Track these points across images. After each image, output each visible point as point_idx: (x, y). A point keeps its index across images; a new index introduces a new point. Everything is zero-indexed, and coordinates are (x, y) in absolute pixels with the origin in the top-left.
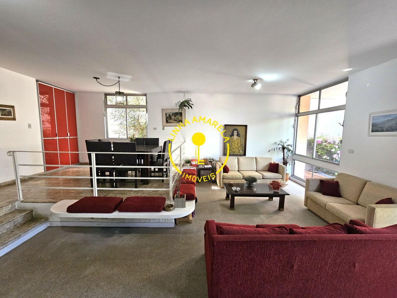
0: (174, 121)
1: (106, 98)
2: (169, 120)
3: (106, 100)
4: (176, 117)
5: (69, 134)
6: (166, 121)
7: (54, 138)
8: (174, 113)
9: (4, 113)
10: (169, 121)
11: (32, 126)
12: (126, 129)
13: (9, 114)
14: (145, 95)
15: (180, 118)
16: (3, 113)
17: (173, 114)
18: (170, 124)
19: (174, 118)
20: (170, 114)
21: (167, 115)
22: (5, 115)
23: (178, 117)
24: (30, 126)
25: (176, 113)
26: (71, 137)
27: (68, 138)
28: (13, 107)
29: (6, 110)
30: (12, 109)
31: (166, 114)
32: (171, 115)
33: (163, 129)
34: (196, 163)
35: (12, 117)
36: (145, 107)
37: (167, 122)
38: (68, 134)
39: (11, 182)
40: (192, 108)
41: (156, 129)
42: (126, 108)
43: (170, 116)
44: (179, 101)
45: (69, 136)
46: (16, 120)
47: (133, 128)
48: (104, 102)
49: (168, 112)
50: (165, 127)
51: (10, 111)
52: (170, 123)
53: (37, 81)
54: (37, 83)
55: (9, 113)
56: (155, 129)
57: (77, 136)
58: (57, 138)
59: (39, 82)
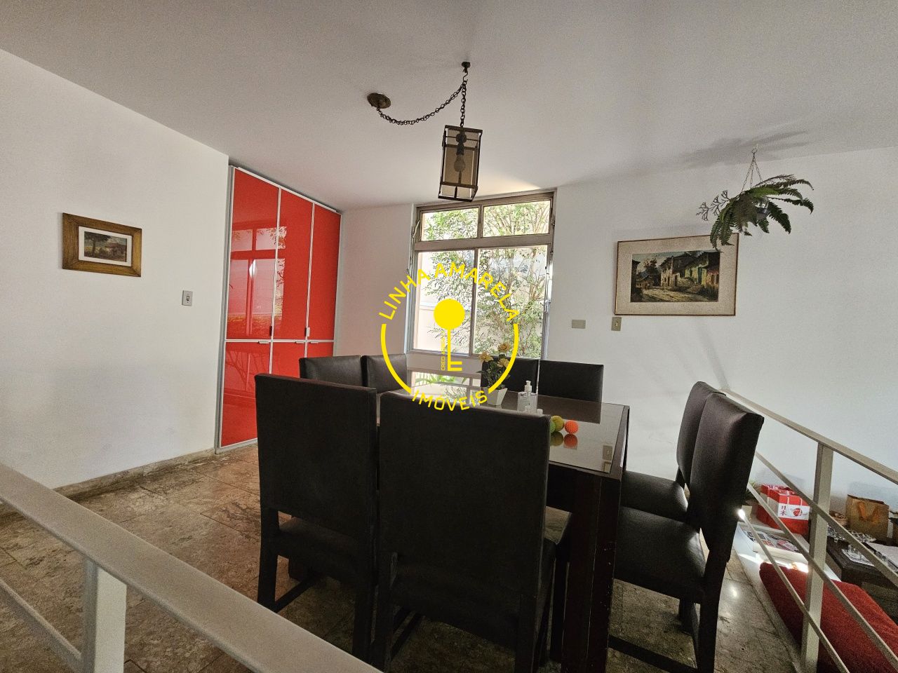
0: (672, 294)
1: (419, 220)
2: (649, 288)
3: (420, 227)
4: (682, 276)
5: (308, 330)
6: (632, 292)
7: (262, 341)
8: (676, 259)
9: (98, 249)
10: (645, 292)
11: (194, 299)
12: (468, 324)
13: (119, 253)
14: (550, 195)
15: (706, 279)
16: (94, 249)
17: (669, 259)
18: (649, 306)
19: (673, 279)
20: (654, 262)
21: (641, 268)
22: (103, 255)
23: (695, 275)
24: (187, 298)
25: (686, 255)
26: (313, 341)
27: (306, 341)
28: (135, 232)
29: (109, 241)
30: (129, 238)
31: (635, 264)
32: (657, 265)
33: (616, 326)
34: (797, 513)
35: (128, 264)
36: (547, 240)
37: (637, 295)
38: (306, 329)
39: (86, 486)
40: (787, 227)
41: (583, 327)
42: (475, 249)
43: (651, 269)
44: (725, 193)
45: (309, 338)
46: (139, 276)
47: (489, 321)
48: (412, 234)
49: (646, 253)
50: (625, 320)
51: (124, 244)
52: (653, 299)
53: (232, 163)
54: (231, 171)
55: (119, 251)
56: (579, 324)
57: (333, 339)
58: (272, 341)
59: (240, 169)
